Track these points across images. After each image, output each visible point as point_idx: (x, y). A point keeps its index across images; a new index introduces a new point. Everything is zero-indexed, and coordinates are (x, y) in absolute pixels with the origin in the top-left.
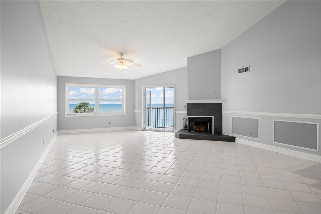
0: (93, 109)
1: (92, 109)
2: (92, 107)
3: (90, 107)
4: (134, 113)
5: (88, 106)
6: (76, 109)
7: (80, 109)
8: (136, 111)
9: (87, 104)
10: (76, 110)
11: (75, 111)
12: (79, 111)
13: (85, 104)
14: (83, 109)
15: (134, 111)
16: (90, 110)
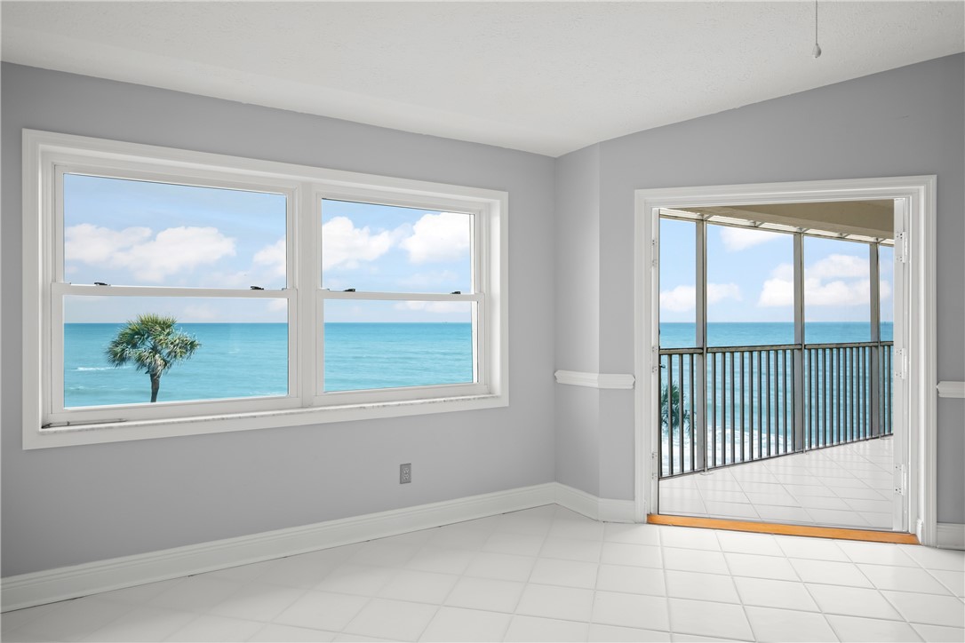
0: (193, 345)
1: (190, 346)
2: (189, 337)
3: (178, 334)
4: (561, 396)
5: (168, 334)
6: (117, 344)
7: (134, 346)
8: (590, 379)
9: (166, 325)
10: (119, 349)
11: (116, 355)
12: (129, 352)
13: (156, 322)
14: (149, 344)
15: (564, 377)
16: (178, 350)
